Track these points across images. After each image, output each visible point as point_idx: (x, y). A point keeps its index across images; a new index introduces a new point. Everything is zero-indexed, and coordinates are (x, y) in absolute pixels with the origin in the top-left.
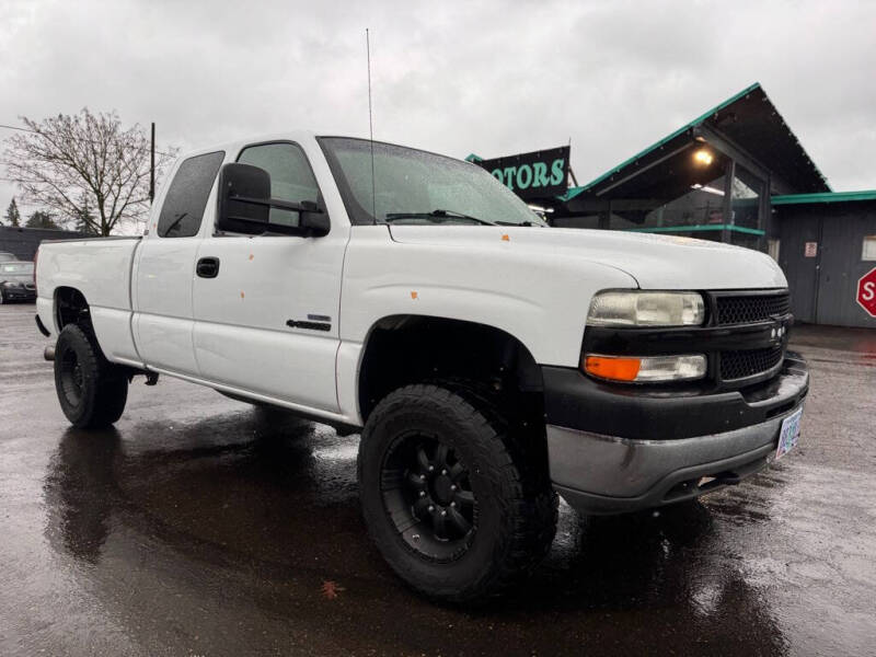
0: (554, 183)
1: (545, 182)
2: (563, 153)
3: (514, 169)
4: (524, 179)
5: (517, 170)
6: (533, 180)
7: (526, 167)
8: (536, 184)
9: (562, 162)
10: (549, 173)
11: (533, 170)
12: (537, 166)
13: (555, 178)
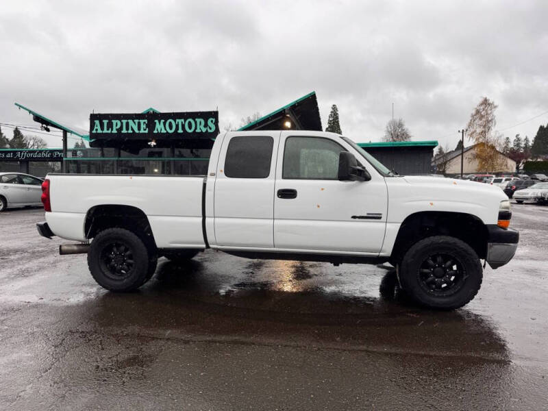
0: (209, 131)
1: (204, 130)
2: (215, 115)
3: (183, 120)
4: (190, 127)
5: (185, 122)
6: (196, 128)
7: (191, 120)
8: (198, 131)
9: (214, 120)
10: (206, 125)
11: (196, 123)
12: (198, 120)
13: (210, 128)
